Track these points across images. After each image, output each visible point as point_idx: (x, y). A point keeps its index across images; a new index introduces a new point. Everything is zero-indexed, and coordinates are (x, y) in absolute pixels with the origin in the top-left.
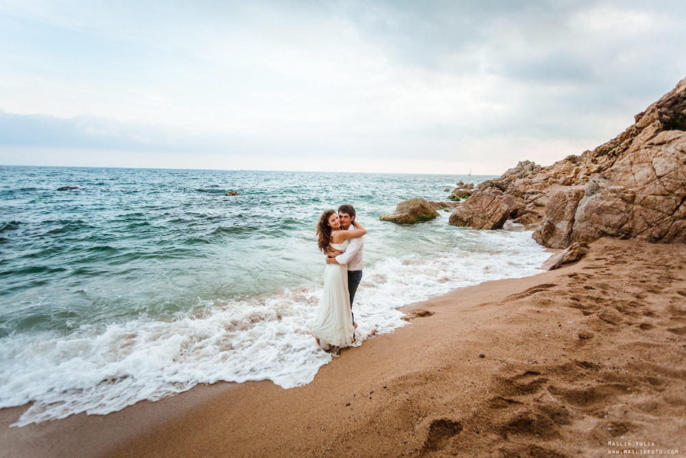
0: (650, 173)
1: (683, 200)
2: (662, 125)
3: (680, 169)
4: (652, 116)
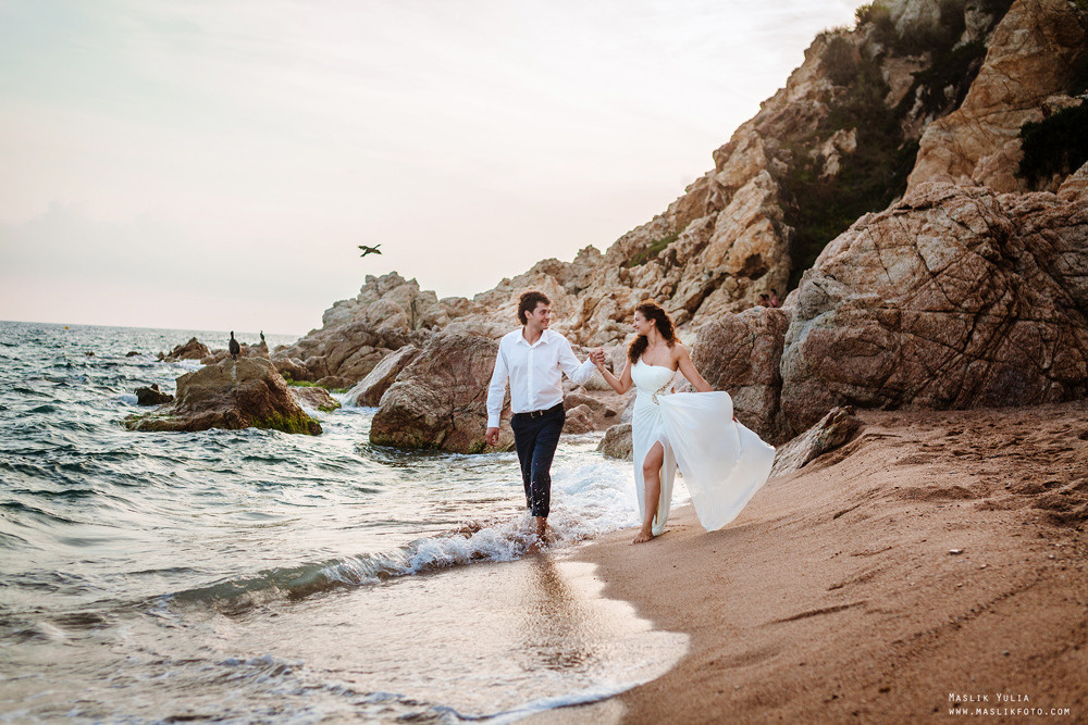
0: (916, 267)
1: (976, 320)
2: (776, 184)
3: (964, 259)
4: (753, 159)
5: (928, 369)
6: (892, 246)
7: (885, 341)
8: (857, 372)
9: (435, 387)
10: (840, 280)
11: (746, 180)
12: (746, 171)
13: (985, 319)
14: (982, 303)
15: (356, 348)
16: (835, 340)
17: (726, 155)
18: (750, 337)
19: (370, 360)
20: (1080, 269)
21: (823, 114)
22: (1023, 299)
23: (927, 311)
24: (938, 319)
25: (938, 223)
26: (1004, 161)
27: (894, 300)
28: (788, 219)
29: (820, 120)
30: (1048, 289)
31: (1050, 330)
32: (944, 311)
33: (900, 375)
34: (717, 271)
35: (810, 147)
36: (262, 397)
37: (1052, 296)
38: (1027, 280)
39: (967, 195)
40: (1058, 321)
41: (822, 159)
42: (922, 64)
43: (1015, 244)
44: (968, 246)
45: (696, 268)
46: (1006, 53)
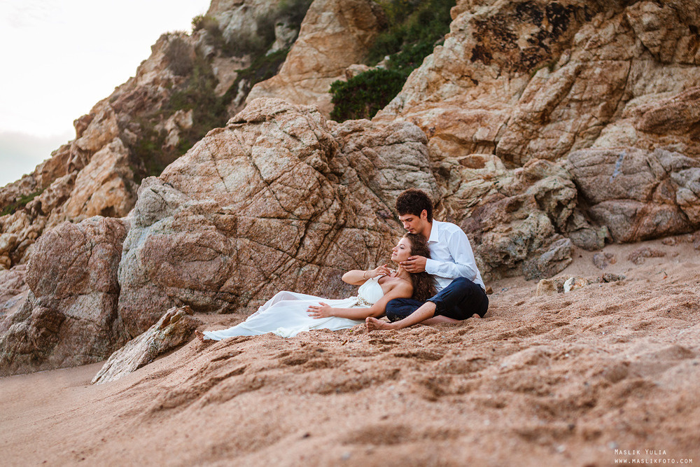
0: (251, 176)
1: (307, 226)
2: (127, 150)
3: (296, 169)
4: (108, 128)
5: (263, 272)
6: (228, 157)
7: (222, 246)
8: (194, 276)
10: (178, 189)
13: (316, 226)
14: (313, 210)
16: (173, 245)
18: (88, 245)
20: (397, 184)
22: (349, 208)
23: (261, 217)
24: (272, 225)
25: (272, 136)
27: (230, 207)
30: (369, 202)
31: (373, 238)
32: (278, 218)
33: (236, 279)
37: (373, 208)
38: (351, 192)
39: (298, 111)
40: (380, 230)
43: (339, 161)
44: (299, 157)
46: (316, 29)
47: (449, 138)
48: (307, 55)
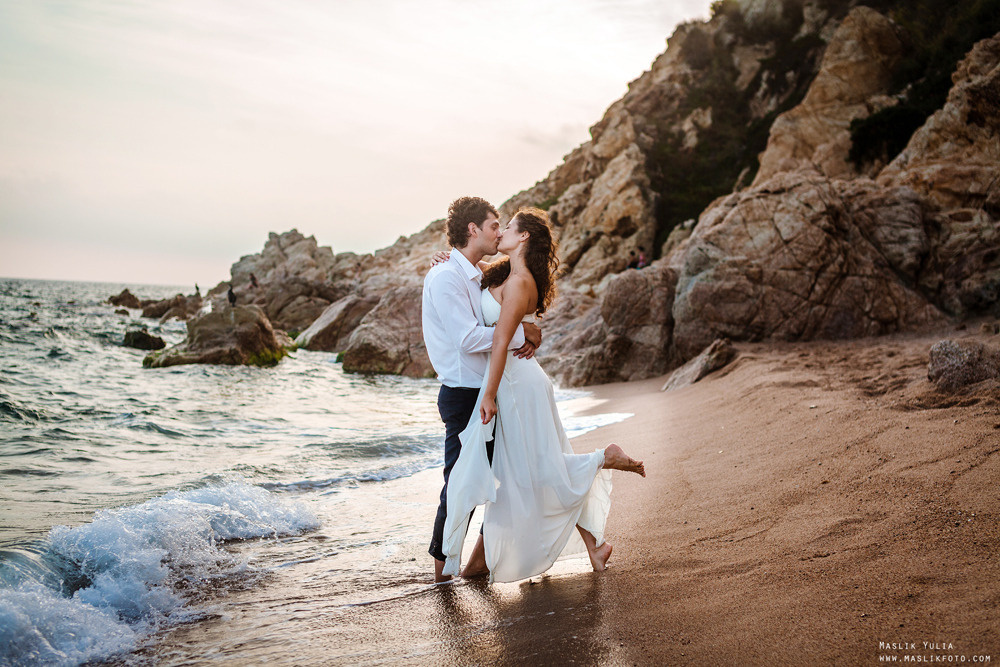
0: (773, 235)
1: (817, 275)
2: (643, 156)
3: (809, 231)
4: (624, 134)
5: (783, 312)
6: (755, 220)
7: (751, 292)
8: (730, 314)
9: (394, 328)
10: (717, 246)
11: (618, 152)
12: (618, 144)
13: (824, 275)
14: (821, 263)
15: (293, 298)
16: (714, 290)
17: (600, 130)
18: (649, 288)
19: (306, 307)
20: (892, 238)
21: (683, 95)
22: (851, 260)
23: (782, 269)
24: (790, 275)
25: (790, 204)
26: (837, 149)
27: (758, 261)
28: (653, 186)
29: (681, 100)
30: (869, 253)
31: (870, 283)
32: (794, 269)
33: (762, 316)
34: (593, 231)
35: (672, 123)
36: (256, 337)
37: (872, 258)
38: (854, 246)
39: (811, 183)
40: (876, 277)
41: (682, 134)
42: (767, 52)
43: (845, 220)
44: (811, 221)
45: (575, 228)
46: (839, 59)
47: (946, 191)
48: (830, 84)
